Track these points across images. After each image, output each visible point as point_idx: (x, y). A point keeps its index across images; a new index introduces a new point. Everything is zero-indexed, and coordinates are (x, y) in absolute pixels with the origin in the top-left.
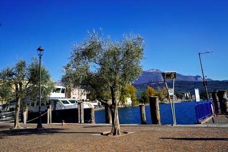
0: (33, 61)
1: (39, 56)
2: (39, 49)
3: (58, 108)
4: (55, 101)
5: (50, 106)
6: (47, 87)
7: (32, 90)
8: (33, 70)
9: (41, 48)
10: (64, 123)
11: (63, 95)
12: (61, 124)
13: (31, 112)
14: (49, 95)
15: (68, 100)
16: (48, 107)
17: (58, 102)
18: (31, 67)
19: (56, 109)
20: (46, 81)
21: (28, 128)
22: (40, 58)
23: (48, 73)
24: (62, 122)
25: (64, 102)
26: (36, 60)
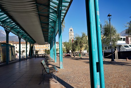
0: (106, 23)
1: (109, 20)
2: (109, 16)
3: (122, 50)
4: (120, 46)
5: (117, 49)
6: (115, 37)
7: (106, 40)
8: (106, 28)
9: (110, 15)
10: (128, 60)
11: (124, 42)
12: (126, 60)
13: (105, 52)
14: (117, 42)
15: (128, 45)
16: (115, 50)
17: (122, 47)
18: (105, 27)
19: (121, 51)
20: (114, 34)
21: (106, 61)
22: (110, 20)
23: (115, 29)
24: (126, 59)
25: (125, 46)
26: (107, 22)
